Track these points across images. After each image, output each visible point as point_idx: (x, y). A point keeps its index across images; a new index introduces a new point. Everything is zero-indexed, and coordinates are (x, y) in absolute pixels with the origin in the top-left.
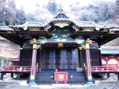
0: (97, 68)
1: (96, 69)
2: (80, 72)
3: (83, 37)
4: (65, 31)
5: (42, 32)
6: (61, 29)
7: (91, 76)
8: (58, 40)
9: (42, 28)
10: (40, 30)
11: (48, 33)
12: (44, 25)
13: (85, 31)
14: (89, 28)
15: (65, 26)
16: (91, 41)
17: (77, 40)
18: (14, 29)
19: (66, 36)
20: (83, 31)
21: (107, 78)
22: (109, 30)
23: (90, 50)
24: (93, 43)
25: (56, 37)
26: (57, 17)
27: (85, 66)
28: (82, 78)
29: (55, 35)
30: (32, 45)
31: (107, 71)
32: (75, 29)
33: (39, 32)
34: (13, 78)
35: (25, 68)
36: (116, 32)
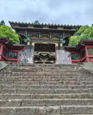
6: (44, 56)
8: (43, 61)
10: (35, 57)
11: (38, 58)
12: (37, 55)
17: (51, 61)
19: (46, 59)
20: (53, 57)
29: (41, 59)
32: (50, 56)
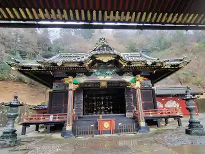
0: (151, 112)
1: (149, 114)
2: (131, 118)
3: (131, 73)
4: (110, 65)
5: (81, 67)
6: (105, 63)
7: (144, 123)
8: (102, 78)
9: (81, 63)
10: (78, 66)
11: (88, 69)
12: (83, 60)
13: (134, 65)
14: (138, 61)
15: (110, 60)
16: (143, 77)
17: (125, 77)
18: (44, 65)
19: (111, 73)
20: (132, 65)
21: (165, 125)
22: (162, 64)
23: (141, 90)
24: (145, 80)
25: (99, 73)
26: (99, 50)
27: (136, 110)
28: (132, 125)
29: (97, 72)
30: (67, 85)
31: (164, 115)
32: (122, 63)
33: (77, 68)
34: (39, 132)
35: (57, 117)
36: (172, 66)
